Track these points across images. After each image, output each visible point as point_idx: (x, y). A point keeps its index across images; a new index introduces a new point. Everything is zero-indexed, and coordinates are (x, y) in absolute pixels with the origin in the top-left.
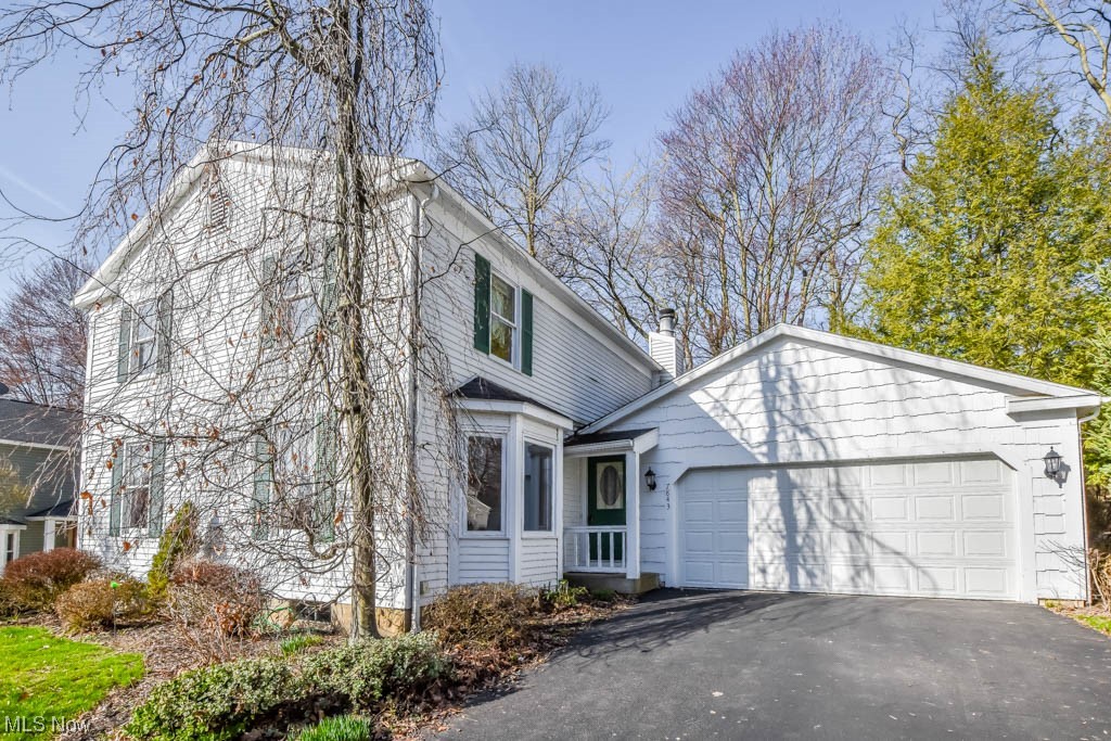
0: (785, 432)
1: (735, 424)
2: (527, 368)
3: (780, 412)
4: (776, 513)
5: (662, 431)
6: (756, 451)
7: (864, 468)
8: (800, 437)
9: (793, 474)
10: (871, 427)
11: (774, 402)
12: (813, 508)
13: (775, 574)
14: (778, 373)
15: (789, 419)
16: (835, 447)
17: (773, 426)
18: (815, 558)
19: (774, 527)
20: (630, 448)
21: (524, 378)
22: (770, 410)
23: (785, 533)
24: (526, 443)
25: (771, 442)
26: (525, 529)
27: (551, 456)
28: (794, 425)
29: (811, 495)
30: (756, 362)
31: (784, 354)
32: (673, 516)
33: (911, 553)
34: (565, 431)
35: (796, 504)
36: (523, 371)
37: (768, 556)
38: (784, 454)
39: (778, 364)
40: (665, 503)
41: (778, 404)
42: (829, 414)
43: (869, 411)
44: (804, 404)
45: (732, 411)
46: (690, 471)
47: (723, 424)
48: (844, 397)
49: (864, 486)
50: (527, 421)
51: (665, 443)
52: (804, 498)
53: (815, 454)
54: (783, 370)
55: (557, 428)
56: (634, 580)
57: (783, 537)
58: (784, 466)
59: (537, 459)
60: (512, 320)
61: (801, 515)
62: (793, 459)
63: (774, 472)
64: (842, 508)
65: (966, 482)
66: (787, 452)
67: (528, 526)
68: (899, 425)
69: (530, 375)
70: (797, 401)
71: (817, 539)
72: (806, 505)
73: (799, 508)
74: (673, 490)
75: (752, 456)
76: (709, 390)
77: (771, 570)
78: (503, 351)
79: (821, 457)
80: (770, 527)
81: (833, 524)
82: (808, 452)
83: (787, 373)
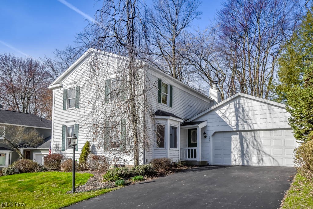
0: (240, 122)
1: (228, 120)
2: (171, 106)
3: (239, 117)
4: (239, 144)
5: (208, 122)
6: (233, 128)
7: (261, 132)
8: (244, 123)
9: (243, 133)
10: (262, 121)
11: (238, 114)
12: (248, 143)
13: (238, 161)
14: (239, 106)
15: (242, 119)
16: (253, 126)
17: (237, 120)
18: (249, 157)
19: (238, 149)
20: (198, 127)
21: (170, 108)
22: (237, 116)
23: (241, 150)
24: (171, 126)
25: (237, 125)
26: (170, 148)
27: (177, 129)
28: (243, 120)
29: (247, 140)
30: (233, 103)
31: (241, 101)
32: (211, 145)
33: (272, 155)
34: (181, 122)
35: (244, 142)
36: (170, 107)
37: (236, 156)
38: (240, 128)
39: (239, 104)
40: (209, 141)
41: (239, 115)
42: (252, 117)
43: (262, 116)
44: (245, 115)
45: (227, 117)
46: (216, 133)
47: (225, 120)
48: (256, 113)
49: (261, 137)
50: (171, 121)
51: (209, 125)
52: (246, 140)
53: (248, 128)
54: (240, 105)
55: (179, 122)
56: (199, 162)
57: (240, 151)
58: (240, 131)
59: (174, 130)
60: (167, 93)
61: (245, 145)
62: (243, 130)
63: (238, 133)
64: (255, 143)
65: (286, 135)
66: (241, 128)
67: (171, 147)
68: (269, 120)
69: (172, 107)
70: (244, 114)
71: (249, 151)
72: (246, 142)
73: (245, 143)
74: (211, 138)
75: (232, 129)
76: (221, 110)
77: (237, 160)
78: (165, 102)
79: (250, 129)
80: (237, 149)
81: (253, 147)
82: (246, 128)
83: (241, 106)
